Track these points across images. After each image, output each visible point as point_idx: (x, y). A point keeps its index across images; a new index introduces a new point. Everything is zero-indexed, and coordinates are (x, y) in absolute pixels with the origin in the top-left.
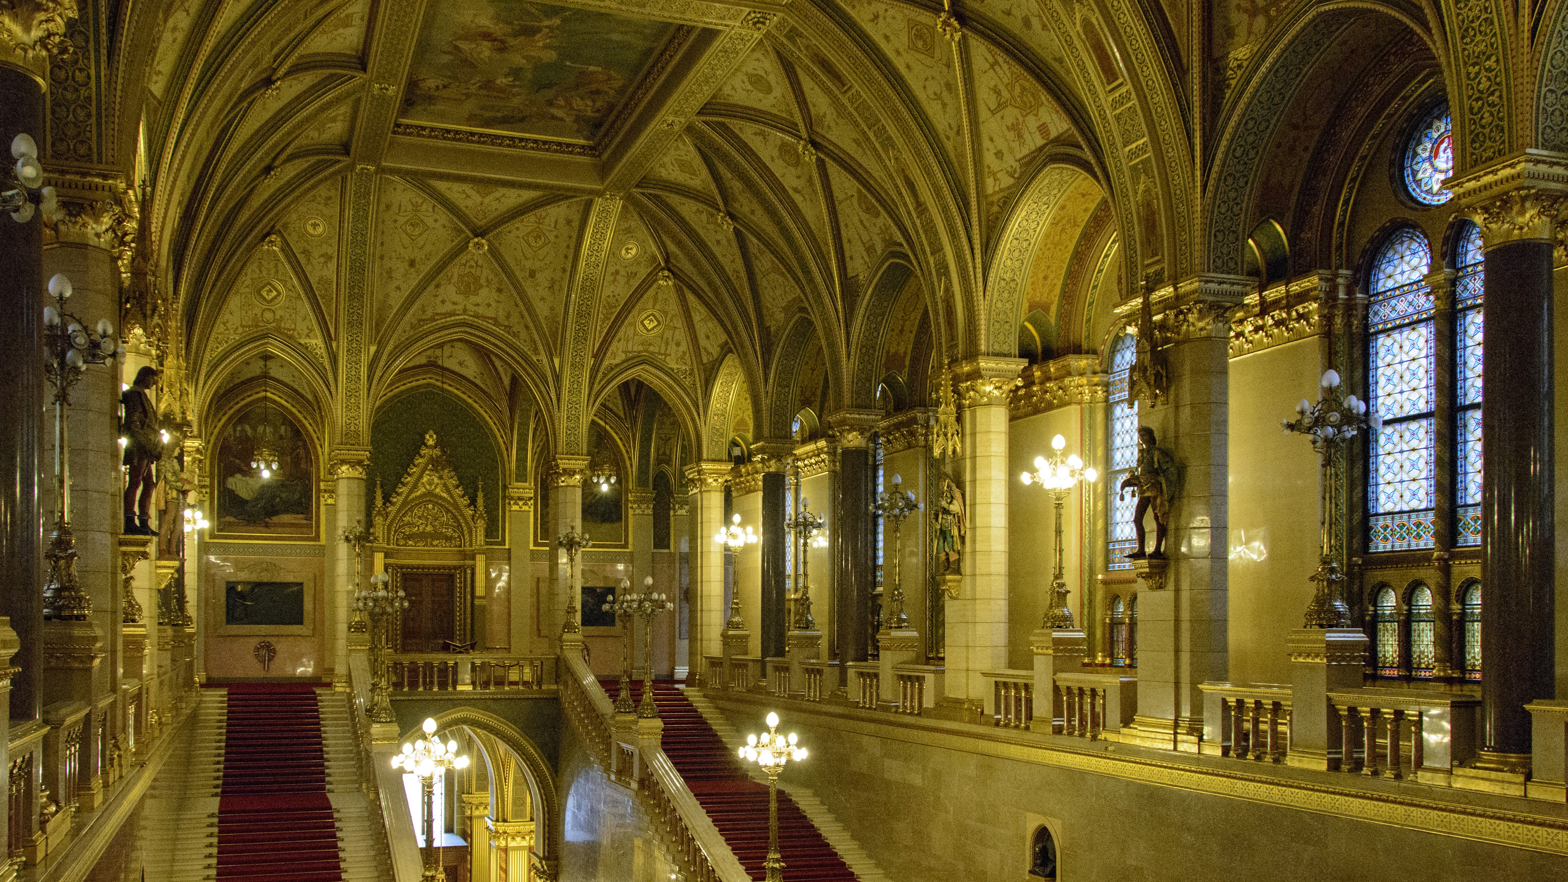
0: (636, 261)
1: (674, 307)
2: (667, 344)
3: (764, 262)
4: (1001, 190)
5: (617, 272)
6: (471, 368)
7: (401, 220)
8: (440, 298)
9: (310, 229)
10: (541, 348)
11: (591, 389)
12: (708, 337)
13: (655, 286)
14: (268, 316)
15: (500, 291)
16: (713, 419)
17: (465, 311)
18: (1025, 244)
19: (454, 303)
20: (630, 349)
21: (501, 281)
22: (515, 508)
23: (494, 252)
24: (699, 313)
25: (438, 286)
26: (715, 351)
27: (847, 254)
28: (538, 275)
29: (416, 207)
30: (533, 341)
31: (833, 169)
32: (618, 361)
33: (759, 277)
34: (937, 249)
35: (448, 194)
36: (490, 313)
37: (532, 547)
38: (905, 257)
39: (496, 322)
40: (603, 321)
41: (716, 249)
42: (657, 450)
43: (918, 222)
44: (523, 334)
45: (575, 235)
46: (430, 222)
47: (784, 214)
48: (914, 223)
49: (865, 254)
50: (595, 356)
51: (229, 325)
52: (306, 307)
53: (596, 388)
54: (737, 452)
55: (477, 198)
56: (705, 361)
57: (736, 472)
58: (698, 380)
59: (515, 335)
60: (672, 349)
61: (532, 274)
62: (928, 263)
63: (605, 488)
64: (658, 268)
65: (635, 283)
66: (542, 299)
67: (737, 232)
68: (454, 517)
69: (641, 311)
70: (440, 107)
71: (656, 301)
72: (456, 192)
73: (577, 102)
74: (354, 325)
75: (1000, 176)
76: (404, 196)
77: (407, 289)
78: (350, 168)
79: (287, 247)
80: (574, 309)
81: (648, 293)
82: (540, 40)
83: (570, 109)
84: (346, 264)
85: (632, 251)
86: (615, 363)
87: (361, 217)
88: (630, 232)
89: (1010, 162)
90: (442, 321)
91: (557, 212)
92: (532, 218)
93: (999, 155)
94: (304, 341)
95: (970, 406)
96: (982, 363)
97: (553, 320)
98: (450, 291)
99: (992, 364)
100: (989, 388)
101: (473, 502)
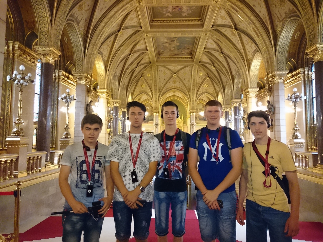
0: (202, 75)
1: (210, 83)
4: (250, 58)
5: (199, 78)
7: (162, 73)
9: (148, 75)
10: (187, 91)
11: (196, 98)
12: (217, 88)
13: (206, 79)
14: (143, 90)
15: (180, 82)
17: (174, 86)
18: (256, 67)
20: (203, 90)
23: (177, 76)
25: (169, 83)
26: (218, 90)
27: (232, 71)
29: (164, 70)
31: (226, 57)
35: (169, 68)
36: (179, 86)
39: (180, 88)
40: (198, 86)
41: (214, 72)
44: (184, 90)
45: (191, 72)
46: (167, 72)
50: (197, 92)
51: (137, 91)
52: (148, 88)
55: (174, 68)
56: (217, 92)
58: (216, 95)
60: (211, 90)
61: (185, 79)
64: (206, 76)
65: (203, 79)
66: (187, 83)
67: (216, 69)
69: (205, 84)
70: (164, 54)
71: (207, 82)
72: (170, 67)
73: (186, 51)
74: (156, 90)
75: (250, 55)
76: (162, 69)
77: (164, 83)
78: (152, 65)
79: (144, 79)
80: (192, 84)
81: (205, 81)
82: (175, 42)
83: (185, 52)
84: (154, 80)
85: (201, 74)
86: (201, 93)
87: (155, 73)
88: (200, 70)
89: (251, 53)
90: (171, 88)
91: (187, 68)
92: (183, 70)
93: (249, 52)
94: (148, 93)
95: (248, 98)
96: (249, 90)
97: (189, 86)
98: (171, 83)
99: (251, 90)
100: (251, 94)
101: (181, 118)
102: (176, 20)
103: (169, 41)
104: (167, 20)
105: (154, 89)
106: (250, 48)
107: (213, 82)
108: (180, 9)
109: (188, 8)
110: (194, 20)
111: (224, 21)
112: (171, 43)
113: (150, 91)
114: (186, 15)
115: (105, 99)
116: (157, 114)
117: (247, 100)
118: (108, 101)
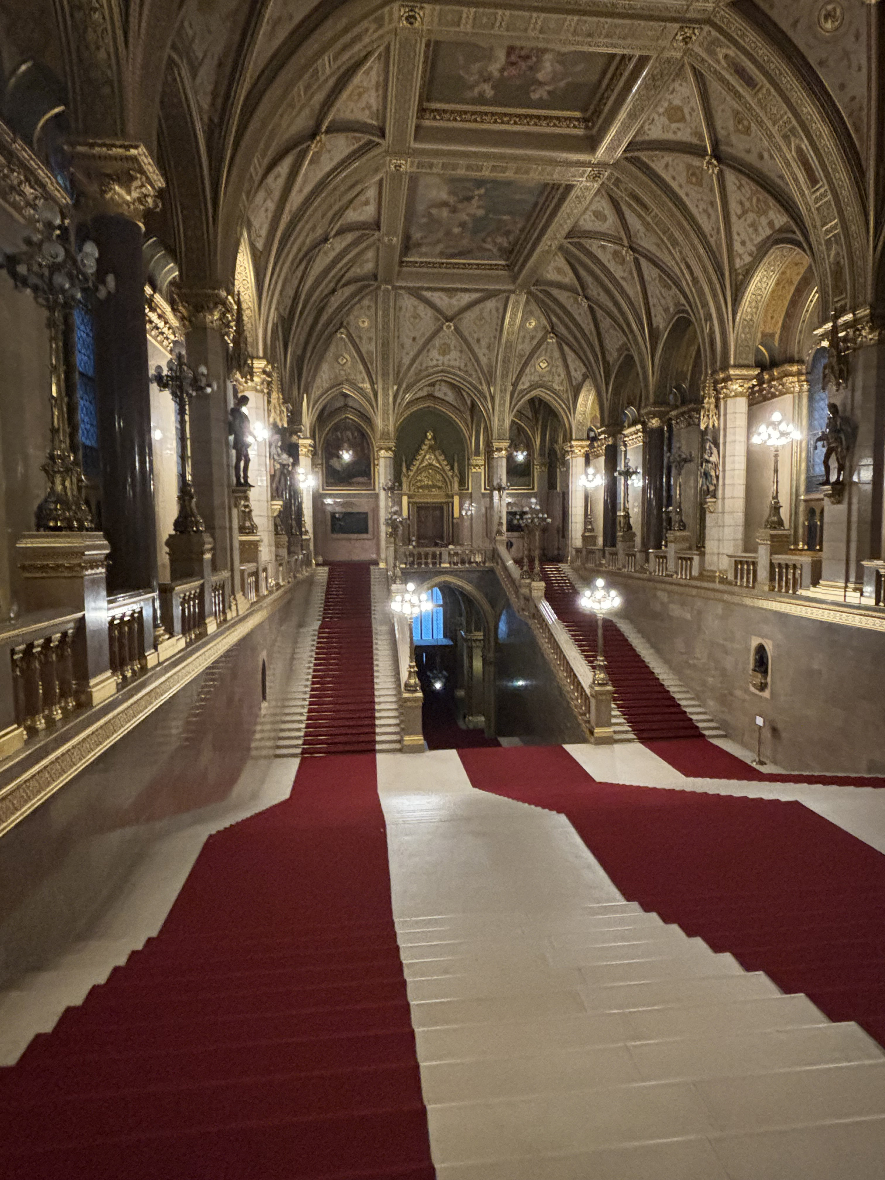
0: (535, 329)
1: (557, 354)
2: (553, 375)
3: (606, 323)
4: (745, 265)
5: (524, 337)
6: (450, 397)
7: (407, 315)
8: (430, 358)
9: (361, 324)
10: (483, 381)
11: (511, 403)
12: (576, 370)
13: (545, 343)
15: (461, 352)
16: (579, 417)
17: (443, 364)
18: (759, 298)
19: (437, 360)
20: (532, 379)
21: (461, 346)
22: (474, 470)
23: (456, 329)
24: (571, 356)
25: (428, 351)
26: (580, 378)
27: (653, 315)
28: (481, 341)
29: (415, 308)
30: (479, 378)
31: (643, 262)
32: (525, 387)
33: (603, 331)
34: (705, 305)
35: (432, 299)
36: (457, 364)
37: (483, 491)
38: (686, 312)
39: (460, 369)
40: (517, 365)
41: (579, 319)
42: (550, 435)
43: (693, 289)
44: (474, 376)
45: (500, 316)
46: (422, 314)
47: (616, 293)
48: (691, 291)
49: (663, 313)
50: (513, 385)
51: (323, 379)
52: (361, 367)
53: (513, 403)
54: (592, 434)
55: (447, 300)
56: (574, 383)
57: (591, 446)
58: (570, 395)
59: (471, 376)
60: (556, 378)
61: (478, 341)
62: (699, 313)
63: (520, 458)
64: (547, 332)
65: (535, 342)
66: (484, 354)
67: (589, 306)
68: (443, 477)
69: (538, 358)
70: (424, 249)
71: (546, 352)
72: (436, 297)
73: (499, 240)
74: (385, 375)
75: (744, 257)
76: (408, 302)
77: (412, 354)
78: (378, 288)
79: (349, 336)
80: (501, 359)
81: (542, 348)
82: (475, 202)
83: (495, 243)
84: (380, 342)
85: (532, 324)
87: (386, 315)
88: (531, 313)
89: (750, 247)
90: (431, 371)
91: (491, 304)
92: (477, 309)
93: (743, 243)
94: (360, 385)
95: (724, 398)
96: (732, 372)
97: (490, 366)
98: (435, 353)
99: (738, 372)
100: (735, 386)
101: (452, 468)
102: (506, 115)
103: (452, 200)
104: (473, 113)
105: (380, 373)
106: (751, 230)
107: (567, 348)
108: (531, 68)
109: (559, 68)
110: (566, 119)
111: (674, 126)
112: (460, 206)
113: (367, 379)
114: (545, 96)
115: (261, 395)
116: (390, 454)
117: (717, 407)
118: (269, 402)
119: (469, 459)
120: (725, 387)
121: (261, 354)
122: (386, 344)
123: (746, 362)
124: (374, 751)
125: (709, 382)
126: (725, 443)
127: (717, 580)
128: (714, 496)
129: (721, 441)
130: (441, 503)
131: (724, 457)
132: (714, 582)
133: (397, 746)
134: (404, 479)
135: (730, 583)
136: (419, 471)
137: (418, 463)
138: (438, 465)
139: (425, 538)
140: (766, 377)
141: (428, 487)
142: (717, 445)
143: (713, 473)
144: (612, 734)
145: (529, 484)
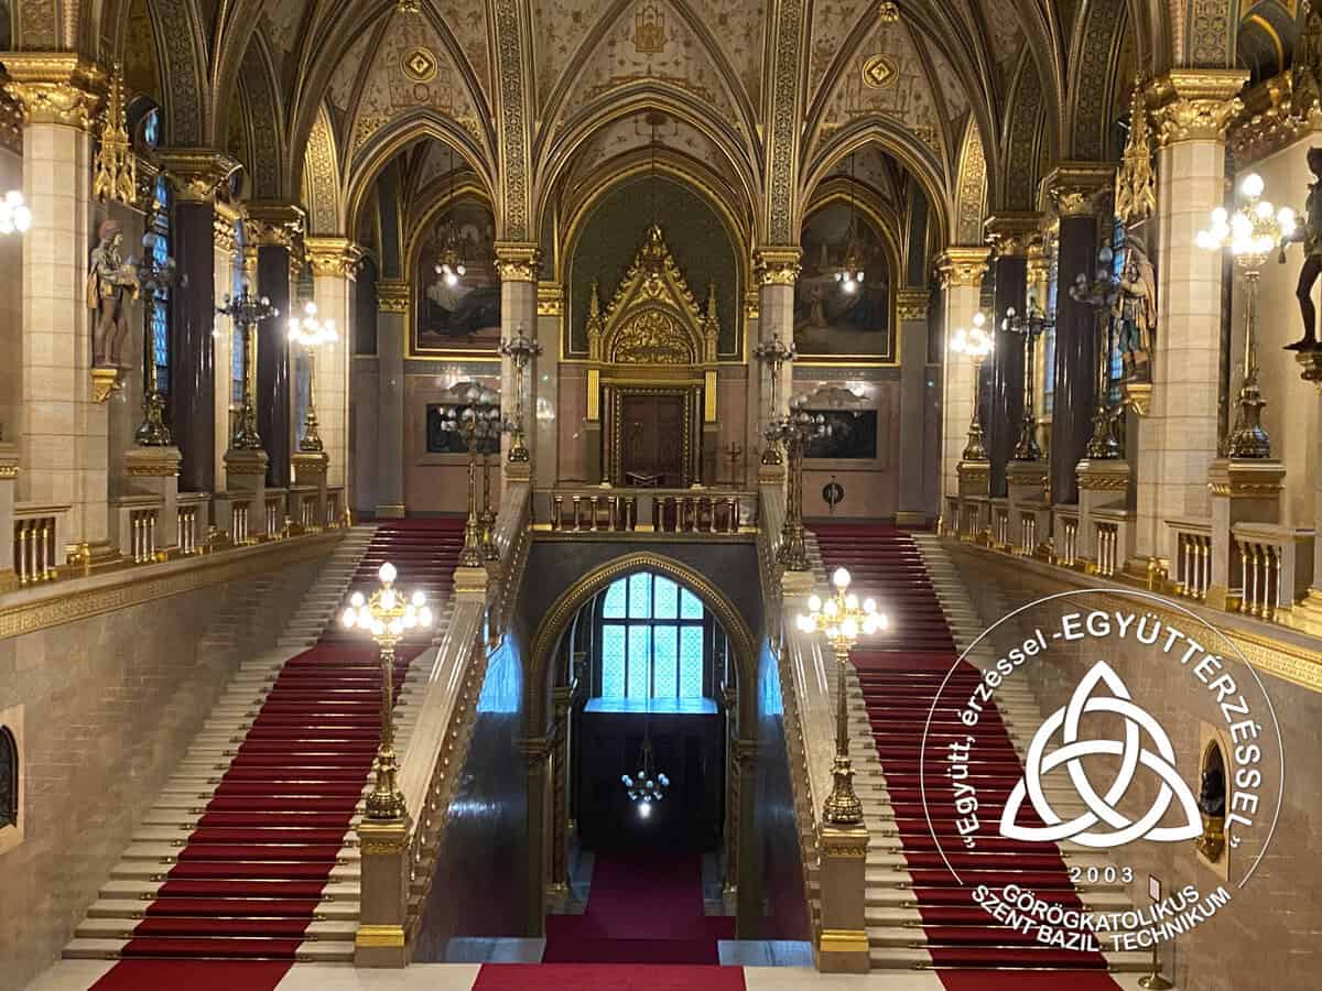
1: (907, 50)
2: (904, 98)
5: (829, 9)
8: (617, 58)
10: (738, 111)
11: (802, 163)
12: (952, 86)
13: (878, 24)
14: (421, 92)
15: (687, 44)
16: (964, 192)
17: (649, 72)
19: (635, 64)
20: (856, 106)
21: (686, 33)
22: (752, 314)
24: (937, 53)
25: (612, 43)
28: (729, 20)
30: (729, 104)
36: (682, 76)
39: (689, 86)
40: (815, 75)
50: (808, 119)
51: (378, 105)
52: (457, 78)
53: (809, 162)
56: (952, 118)
58: (942, 143)
59: (710, 99)
60: (911, 103)
61: (723, 20)
63: (849, 287)
65: (854, 21)
66: (738, 51)
68: (682, 328)
69: (866, 58)
71: (884, 42)
74: (513, 97)
80: (775, 61)
81: (870, 34)
86: (836, 125)
94: (460, 120)
95: (1167, 143)
96: (1178, 79)
97: (751, 75)
98: (627, 50)
99: (1193, 80)
100: (1188, 114)
101: (704, 310)
105: (500, 95)
107: (928, 42)
113: (473, 107)
115: (71, 131)
116: (526, 274)
117: (1154, 163)
118: (96, 147)
119: (743, 290)
120: (1168, 117)
121: (69, 43)
122: (509, 28)
123: (1217, 56)
124: (288, 959)
125: (1136, 104)
126: (1168, 250)
127: (1150, 580)
128: (1147, 378)
129: (1161, 246)
130: (678, 388)
131: (1166, 284)
132: (1144, 586)
133: (348, 948)
134: (594, 333)
135: (1169, 591)
136: (629, 315)
137: (626, 296)
138: (671, 302)
139: (640, 468)
140: (1274, 92)
141: (647, 350)
142: (1153, 259)
143: (1141, 323)
144: (865, 947)
145: (885, 349)
